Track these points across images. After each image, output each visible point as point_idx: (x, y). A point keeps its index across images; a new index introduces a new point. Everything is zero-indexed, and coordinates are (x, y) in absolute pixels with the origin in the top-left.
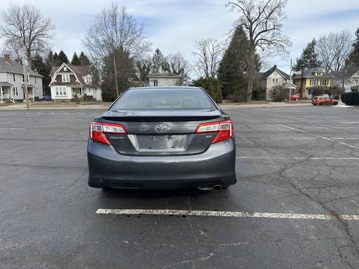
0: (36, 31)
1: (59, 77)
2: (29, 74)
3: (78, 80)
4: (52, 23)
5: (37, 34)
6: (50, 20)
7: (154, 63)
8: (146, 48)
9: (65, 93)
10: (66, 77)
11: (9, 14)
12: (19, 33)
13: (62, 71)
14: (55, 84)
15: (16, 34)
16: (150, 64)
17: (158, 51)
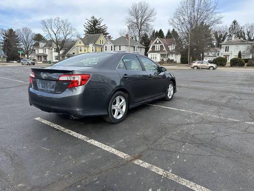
0: (145, 18)
1: (154, 47)
2: (137, 46)
3: (165, 49)
4: (155, 11)
5: (145, 20)
6: (153, 9)
7: (230, 32)
8: (217, 21)
9: (156, 58)
10: (158, 47)
11: (131, 9)
12: (135, 21)
13: (156, 43)
14: (151, 52)
15: (134, 21)
16: (226, 34)
17: (235, 22)
